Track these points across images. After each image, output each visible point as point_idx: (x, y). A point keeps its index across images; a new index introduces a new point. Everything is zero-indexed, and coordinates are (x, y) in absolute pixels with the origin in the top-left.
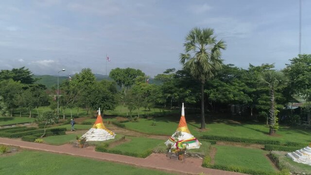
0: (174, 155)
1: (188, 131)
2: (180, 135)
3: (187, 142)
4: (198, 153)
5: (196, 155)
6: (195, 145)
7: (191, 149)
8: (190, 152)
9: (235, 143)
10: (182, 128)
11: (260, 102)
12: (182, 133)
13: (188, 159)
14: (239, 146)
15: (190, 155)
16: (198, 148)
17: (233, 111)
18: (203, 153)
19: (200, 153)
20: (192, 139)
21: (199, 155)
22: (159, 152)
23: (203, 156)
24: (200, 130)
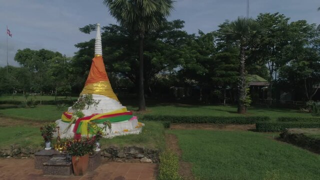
0: (58, 160)
1: (111, 91)
2: (89, 103)
3: (108, 119)
4: (138, 146)
5: (132, 152)
6: (130, 127)
7: (117, 137)
8: (116, 145)
9: (200, 126)
10: (95, 85)
11: (219, 72)
12: (96, 97)
13: (105, 168)
14: (209, 128)
15: (113, 154)
16: (138, 132)
17: (176, 95)
18: (152, 146)
19: (144, 146)
20: (121, 111)
21: (142, 151)
22: (18, 154)
23: (152, 154)
24: (138, 112)
